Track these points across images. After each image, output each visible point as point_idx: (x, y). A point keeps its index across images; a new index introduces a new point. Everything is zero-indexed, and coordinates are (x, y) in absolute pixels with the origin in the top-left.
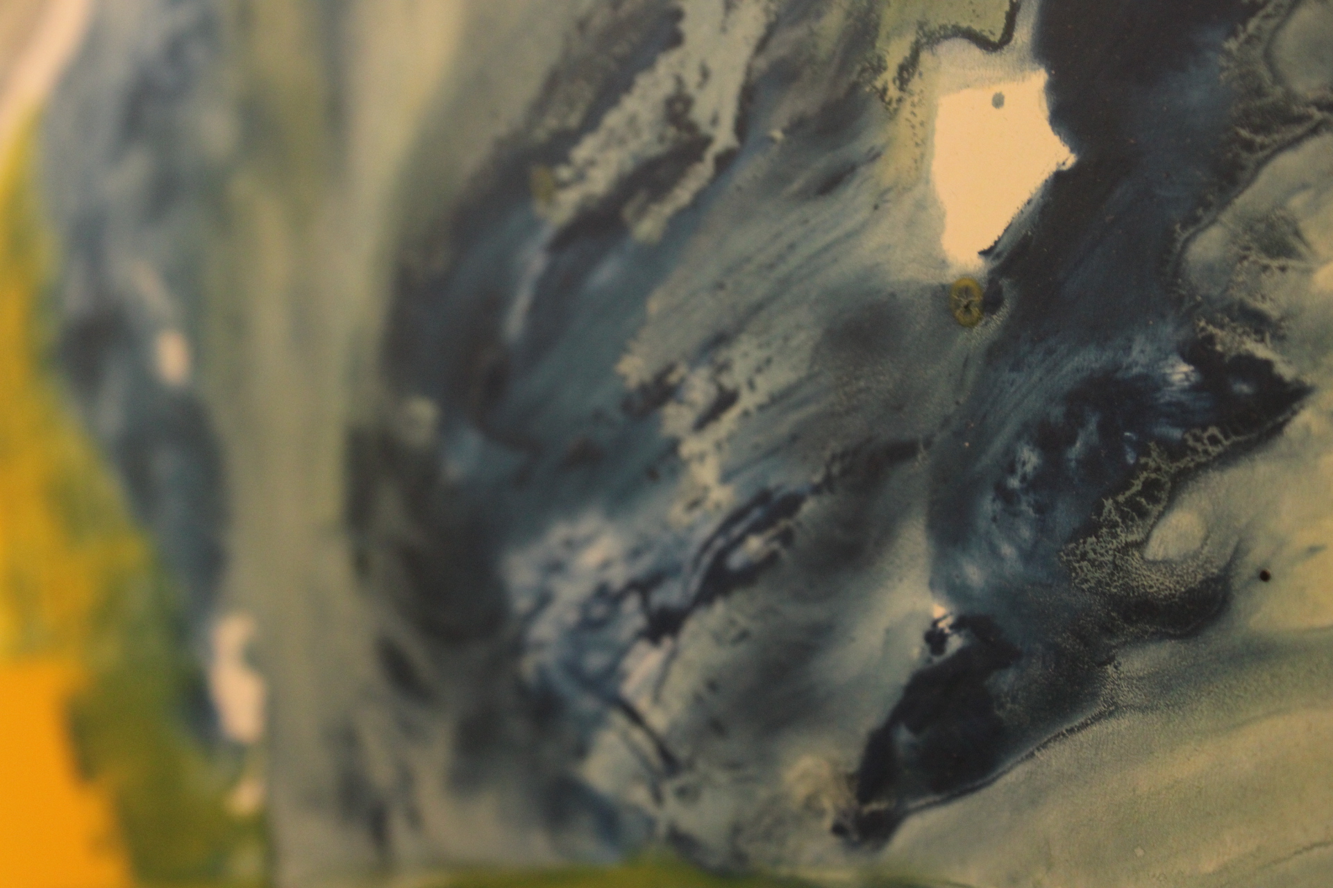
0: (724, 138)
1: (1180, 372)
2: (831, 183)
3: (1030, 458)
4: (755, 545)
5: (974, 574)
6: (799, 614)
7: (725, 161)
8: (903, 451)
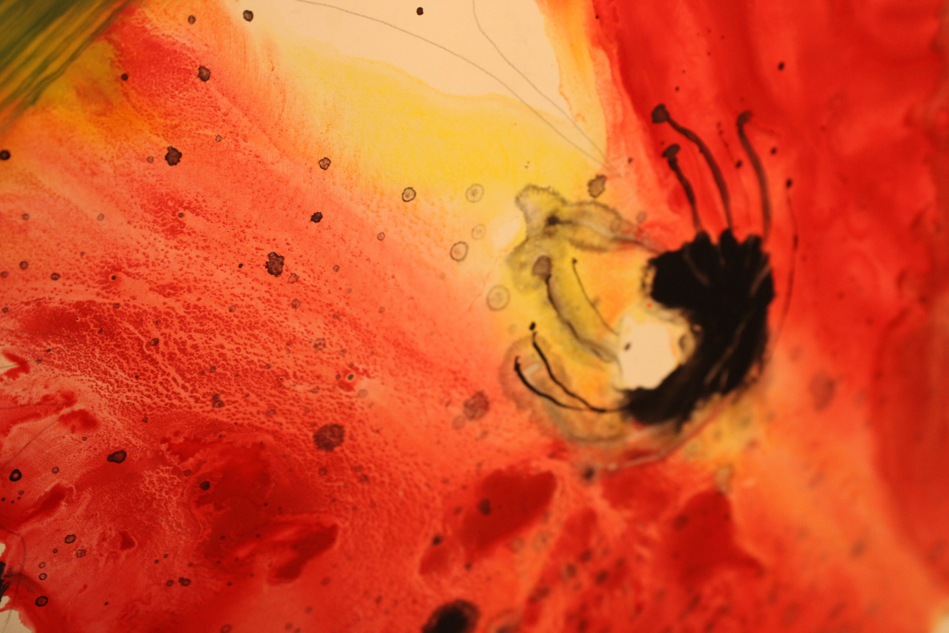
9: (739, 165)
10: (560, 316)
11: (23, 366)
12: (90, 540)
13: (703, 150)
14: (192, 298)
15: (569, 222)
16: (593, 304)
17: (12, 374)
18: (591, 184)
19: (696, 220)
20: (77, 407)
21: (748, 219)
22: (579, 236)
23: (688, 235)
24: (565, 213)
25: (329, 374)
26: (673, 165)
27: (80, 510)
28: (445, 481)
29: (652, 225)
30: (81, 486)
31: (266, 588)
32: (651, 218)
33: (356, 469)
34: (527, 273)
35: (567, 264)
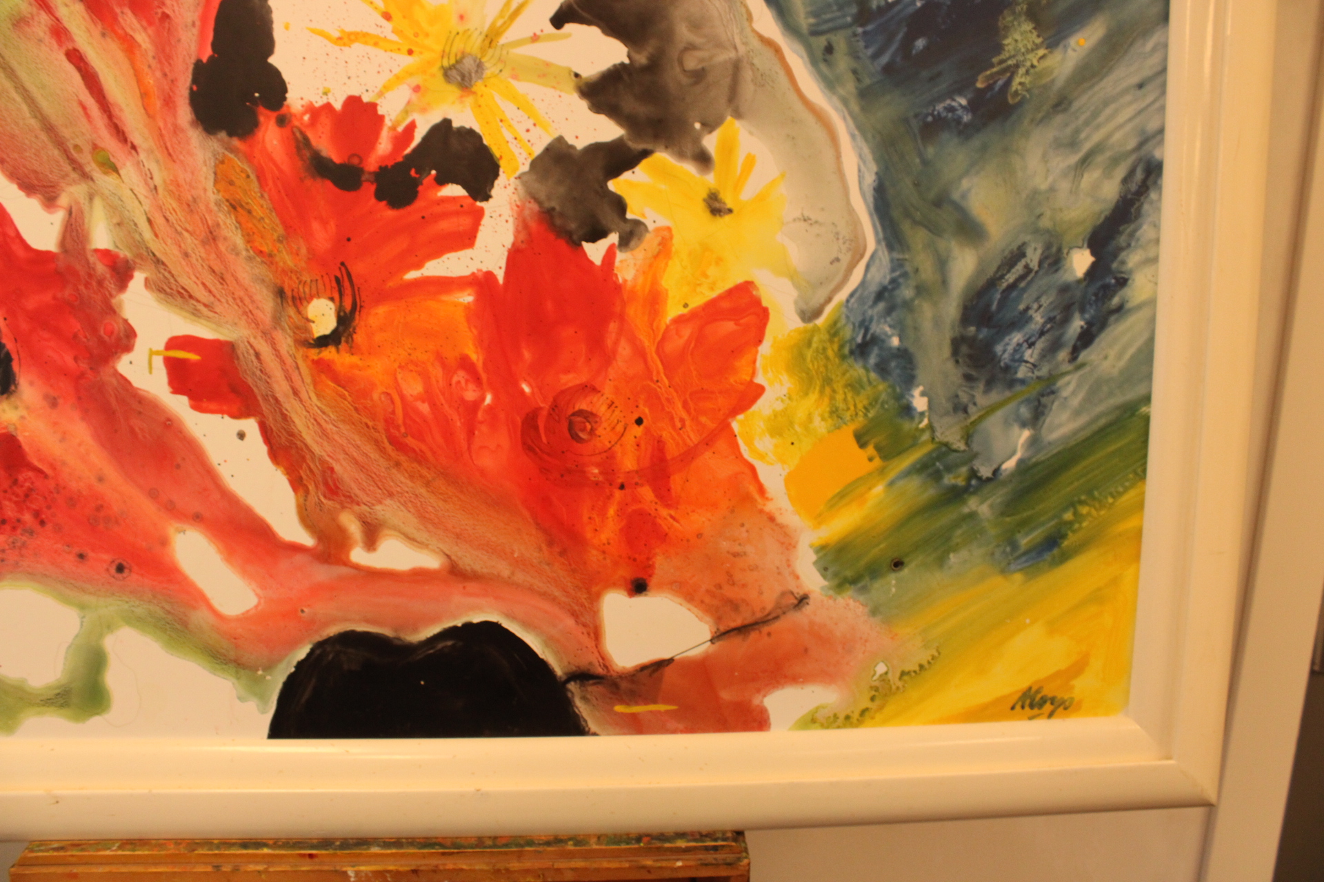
0: (1036, 268)
1: (1113, 281)
2: (1057, 271)
3: (1093, 298)
4: (1049, 326)
5: (1087, 316)
6: (1057, 333)
7: (1037, 272)
8: (1073, 304)
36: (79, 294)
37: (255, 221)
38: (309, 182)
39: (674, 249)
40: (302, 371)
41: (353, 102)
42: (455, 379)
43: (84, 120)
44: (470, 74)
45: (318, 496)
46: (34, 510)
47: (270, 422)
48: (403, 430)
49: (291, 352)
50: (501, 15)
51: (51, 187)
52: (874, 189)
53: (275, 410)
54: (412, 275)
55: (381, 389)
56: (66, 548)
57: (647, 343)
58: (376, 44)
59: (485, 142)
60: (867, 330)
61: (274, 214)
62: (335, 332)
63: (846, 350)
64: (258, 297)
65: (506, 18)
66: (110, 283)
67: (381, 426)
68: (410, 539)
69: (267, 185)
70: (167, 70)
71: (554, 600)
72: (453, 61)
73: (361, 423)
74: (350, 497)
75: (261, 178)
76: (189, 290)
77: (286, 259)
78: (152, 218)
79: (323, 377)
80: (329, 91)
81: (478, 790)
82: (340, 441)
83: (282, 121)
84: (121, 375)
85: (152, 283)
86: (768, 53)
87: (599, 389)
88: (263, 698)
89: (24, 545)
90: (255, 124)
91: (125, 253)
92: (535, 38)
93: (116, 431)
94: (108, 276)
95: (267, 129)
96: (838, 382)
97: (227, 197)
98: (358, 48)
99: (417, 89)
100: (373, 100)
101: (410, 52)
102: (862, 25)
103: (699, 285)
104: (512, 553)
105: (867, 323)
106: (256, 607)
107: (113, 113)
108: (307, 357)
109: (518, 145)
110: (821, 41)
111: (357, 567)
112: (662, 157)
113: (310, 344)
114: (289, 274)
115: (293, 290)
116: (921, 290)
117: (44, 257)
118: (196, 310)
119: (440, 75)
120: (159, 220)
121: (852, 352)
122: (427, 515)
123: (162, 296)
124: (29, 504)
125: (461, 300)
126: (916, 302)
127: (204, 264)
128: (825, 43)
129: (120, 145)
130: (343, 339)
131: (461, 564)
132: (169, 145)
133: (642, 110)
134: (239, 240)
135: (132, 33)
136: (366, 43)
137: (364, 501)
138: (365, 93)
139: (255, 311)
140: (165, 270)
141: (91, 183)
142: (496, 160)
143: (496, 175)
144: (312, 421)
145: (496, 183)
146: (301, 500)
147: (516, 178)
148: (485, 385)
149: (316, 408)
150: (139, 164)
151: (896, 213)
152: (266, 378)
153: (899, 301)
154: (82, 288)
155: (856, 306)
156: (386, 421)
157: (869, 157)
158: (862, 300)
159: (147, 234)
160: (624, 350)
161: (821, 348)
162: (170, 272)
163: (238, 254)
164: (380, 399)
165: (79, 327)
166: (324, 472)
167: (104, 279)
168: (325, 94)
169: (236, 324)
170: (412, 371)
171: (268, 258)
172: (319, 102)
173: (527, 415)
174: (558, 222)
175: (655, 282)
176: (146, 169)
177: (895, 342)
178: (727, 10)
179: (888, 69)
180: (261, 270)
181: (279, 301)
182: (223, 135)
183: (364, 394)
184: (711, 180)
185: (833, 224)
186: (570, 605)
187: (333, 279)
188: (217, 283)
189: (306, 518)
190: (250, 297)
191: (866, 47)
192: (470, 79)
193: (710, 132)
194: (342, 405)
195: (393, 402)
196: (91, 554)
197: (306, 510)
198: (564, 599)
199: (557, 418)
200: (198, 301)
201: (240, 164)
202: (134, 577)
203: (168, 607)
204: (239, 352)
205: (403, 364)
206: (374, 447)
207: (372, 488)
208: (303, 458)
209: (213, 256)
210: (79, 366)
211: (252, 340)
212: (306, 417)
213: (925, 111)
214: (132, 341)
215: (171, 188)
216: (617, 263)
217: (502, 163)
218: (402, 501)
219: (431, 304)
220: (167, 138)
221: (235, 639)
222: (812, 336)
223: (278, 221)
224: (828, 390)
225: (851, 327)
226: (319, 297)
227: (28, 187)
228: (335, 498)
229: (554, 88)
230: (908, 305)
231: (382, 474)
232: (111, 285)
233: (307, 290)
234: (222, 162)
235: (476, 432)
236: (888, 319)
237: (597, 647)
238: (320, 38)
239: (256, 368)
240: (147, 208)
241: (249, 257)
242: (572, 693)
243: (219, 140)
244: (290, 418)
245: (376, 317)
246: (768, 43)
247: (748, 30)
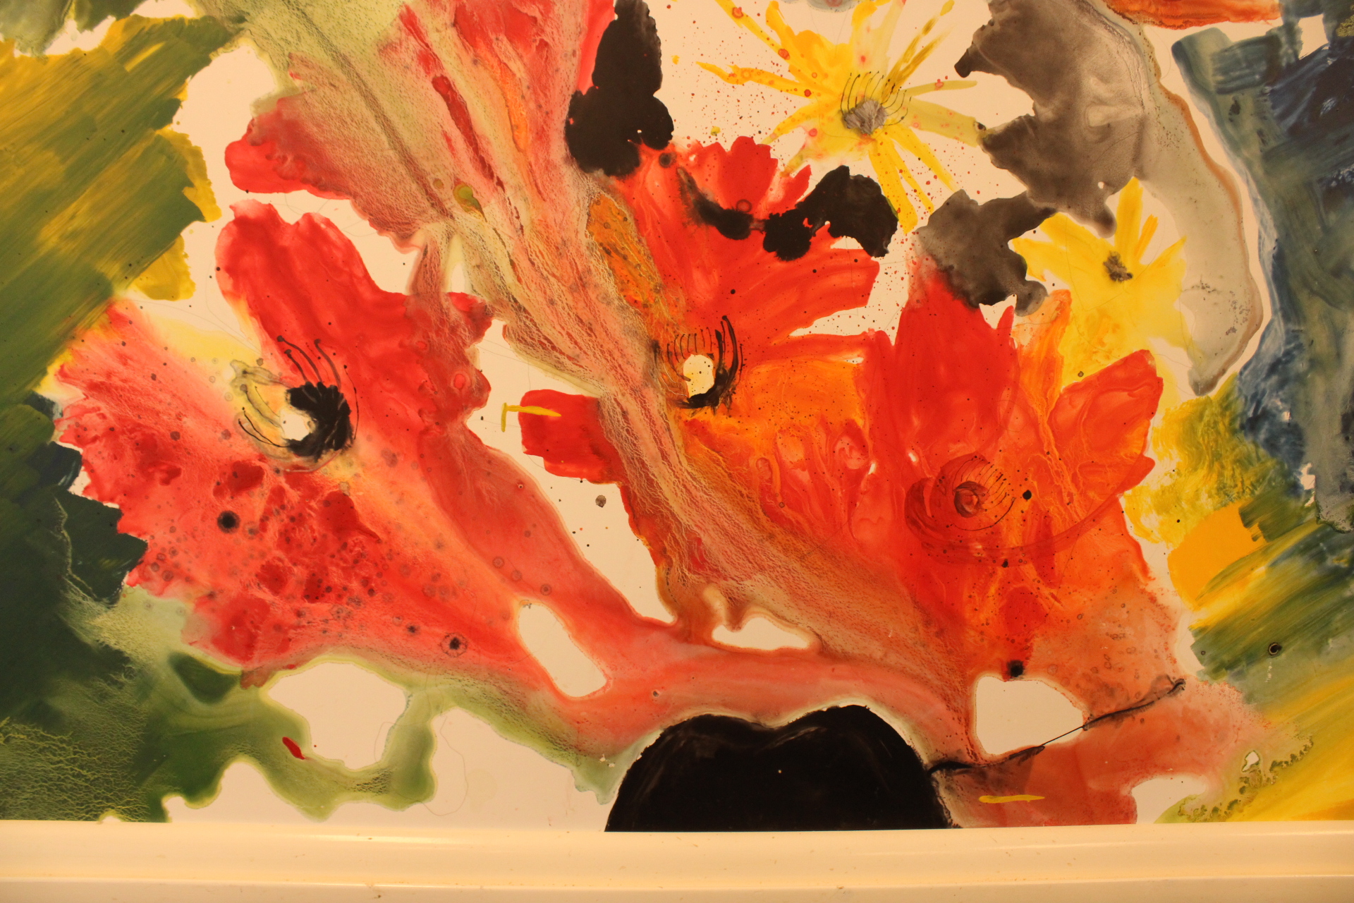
9: (319, 358)
10: (253, 406)
11: (87, 398)
12: (105, 454)
13: (301, 352)
14: (131, 384)
15: (251, 373)
16: (267, 404)
17: (85, 399)
18: (257, 361)
19: (304, 377)
20: (101, 412)
21: (329, 379)
22: (256, 379)
23: (303, 383)
24: (249, 370)
25: (173, 414)
26: (290, 356)
27: (102, 444)
28: (218, 461)
29: (286, 377)
30: (104, 435)
31: (159, 486)
32: (284, 375)
33: (186, 449)
34: (238, 389)
35: (253, 388)
36: (429, 341)
37: (630, 268)
38: (692, 228)
39: (1071, 314)
40: (672, 432)
41: (744, 144)
42: (839, 446)
43: (448, 154)
44: (870, 120)
45: (682, 570)
46: (364, 578)
47: (635, 488)
48: (779, 499)
49: (662, 412)
50: (904, 59)
51: (406, 224)
52: (1274, 257)
53: (641, 475)
54: (799, 333)
55: (759, 454)
56: (396, 620)
57: (1039, 412)
58: (771, 83)
59: (883, 193)
60: (1259, 403)
61: (652, 261)
62: (711, 391)
63: (1237, 425)
64: (629, 351)
65: (910, 62)
66: (465, 330)
67: (756, 496)
68: (779, 617)
69: (646, 229)
70: (542, 102)
71: (925, 683)
72: (852, 105)
73: (735, 491)
74: (717, 571)
75: (639, 221)
76: (552, 340)
77: (662, 310)
78: (515, 261)
79: (696, 440)
80: (719, 131)
81: (841, 888)
82: (710, 509)
83: (666, 161)
84: (470, 432)
85: (511, 332)
86: (1174, 111)
87: (988, 461)
88: (604, 787)
89: (349, 615)
90: (637, 163)
91: (483, 298)
92: (939, 85)
93: (461, 493)
94: (463, 322)
95: (648, 169)
96: (1228, 457)
97: (601, 241)
98: (752, 87)
99: (813, 133)
100: (765, 143)
101: (808, 93)
102: (1268, 84)
103: (1095, 353)
104: (887, 634)
105: (1259, 397)
106: (604, 688)
107: (480, 145)
108: (680, 418)
109: (918, 199)
110: (1229, 100)
111: (719, 647)
112: (1064, 216)
113: (684, 403)
114: (665, 327)
115: (668, 345)
116: (1314, 363)
117: (393, 300)
118: (559, 362)
119: (838, 119)
120: (523, 264)
121: (1242, 427)
122: (799, 592)
123: (522, 346)
124: (358, 571)
125: (850, 361)
126: (1309, 376)
127: (571, 314)
128: (1232, 102)
129: (485, 180)
130: (721, 400)
131: (831, 643)
132: (539, 182)
133: (1046, 166)
134: (611, 288)
135: (506, 61)
136: (760, 81)
137: (733, 576)
138: (758, 135)
139: (625, 366)
140: (527, 318)
141: (450, 221)
142: (893, 212)
143: (894, 229)
144: (681, 487)
145: (893, 237)
146: (663, 574)
147: (914, 233)
148: (870, 454)
149: (686, 474)
150: (505, 202)
151: (1294, 283)
152: (633, 439)
153: (1292, 374)
154: (433, 335)
155: (1249, 378)
156: (762, 489)
157: (1270, 223)
158: (1255, 373)
159: (510, 278)
160: (1016, 419)
161: (1212, 421)
162: (532, 320)
163: (608, 304)
164: (757, 466)
165: (426, 377)
166: (690, 543)
167: (458, 326)
168: (715, 134)
169: (603, 379)
170: (793, 436)
171: (643, 309)
172: (707, 142)
173: (913, 486)
174: (956, 281)
175: (1051, 348)
176: (513, 207)
177: (1286, 416)
178: (1136, 64)
179: (1294, 131)
180: (632, 320)
181: (652, 355)
182: (600, 173)
183: (741, 459)
184: (1111, 243)
185: (1231, 292)
186: (943, 690)
187: (714, 334)
188: (585, 334)
189: (667, 593)
190: (621, 351)
191: (1274, 107)
192: (870, 126)
193: (1114, 193)
194: (715, 471)
195: (770, 469)
196: (423, 628)
197: (668, 584)
198: (937, 682)
199: (943, 490)
200: (561, 353)
201: (616, 204)
202: (470, 653)
203: (505, 687)
204: (605, 410)
205: (784, 428)
206: (748, 517)
207: (741, 561)
208: (669, 528)
209: (581, 304)
210: (423, 421)
211: (620, 397)
212: (674, 483)
213: (1329, 176)
214: (485, 395)
215: (539, 228)
216: (1014, 328)
217: (900, 216)
218: (773, 575)
219: (818, 365)
220: (537, 175)
221: (578, 722)
222: (1205, 409)
223: (655, 269)
224: (1216, 466)
225: (1243, 400)
226: (696, 353)
227: (381, 222)
228: (701, 572)
229: (957, 138)
230: (1300, 379)
231: (754, 547)
232: (465, 333)
233: (684, 345)
234: (598, 203)
235: (858, 504)
236: (1280, 393)
237: (966, 733)
238: (712, 74)
239: (623, 428)
240: (510, 250)
241: (622, 307)
242: (937, 782)
243: (594, 179)
244: (657, 483)
245: (758, 376)
246: (1175, 100)
247: (1155, 85)
